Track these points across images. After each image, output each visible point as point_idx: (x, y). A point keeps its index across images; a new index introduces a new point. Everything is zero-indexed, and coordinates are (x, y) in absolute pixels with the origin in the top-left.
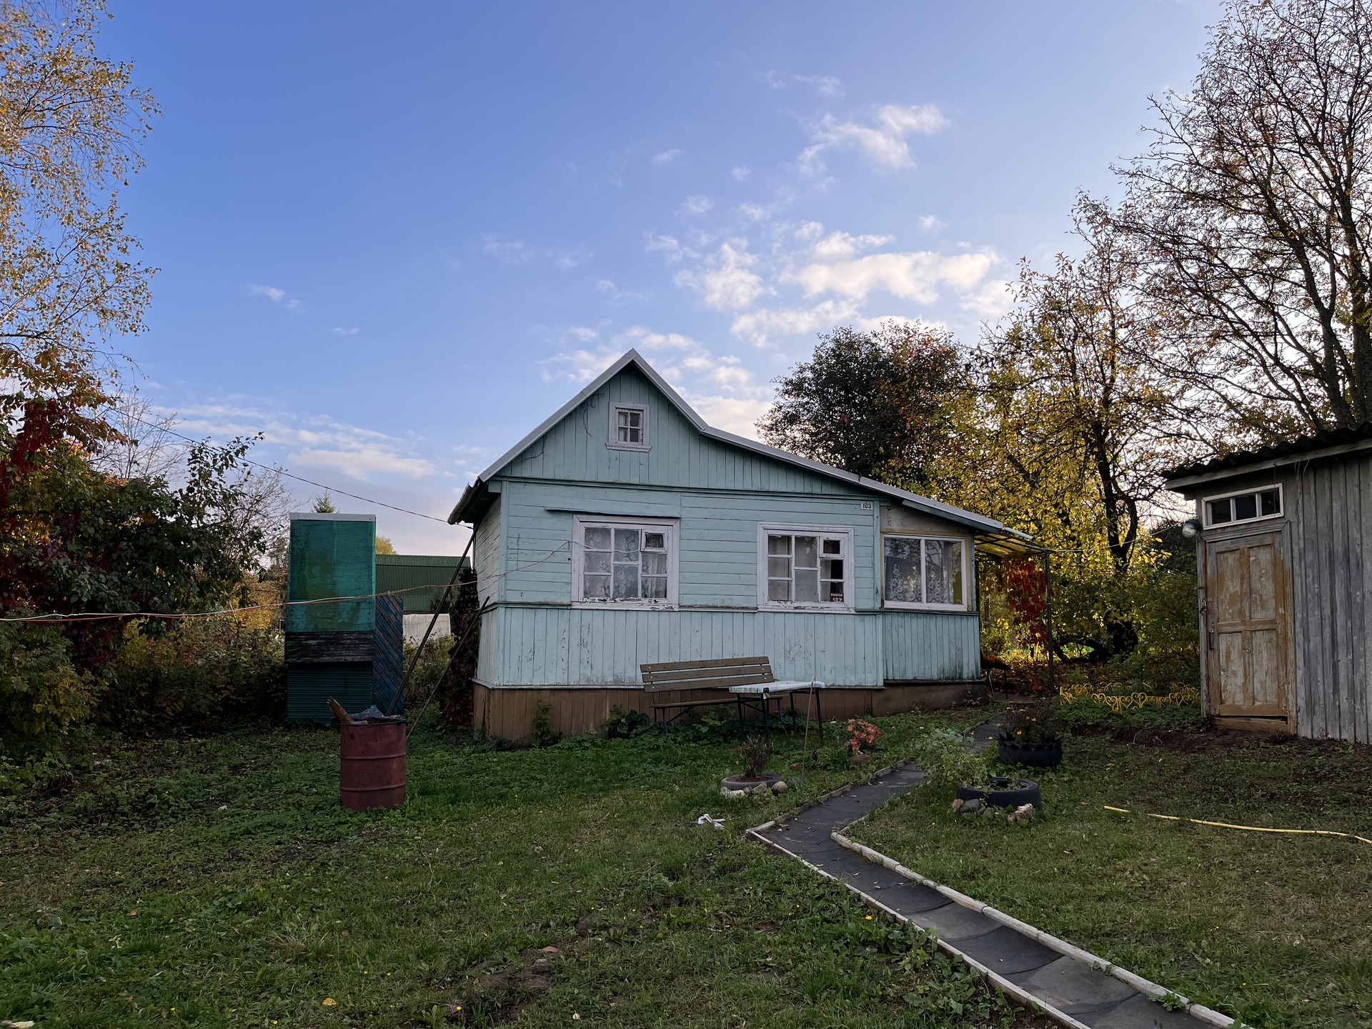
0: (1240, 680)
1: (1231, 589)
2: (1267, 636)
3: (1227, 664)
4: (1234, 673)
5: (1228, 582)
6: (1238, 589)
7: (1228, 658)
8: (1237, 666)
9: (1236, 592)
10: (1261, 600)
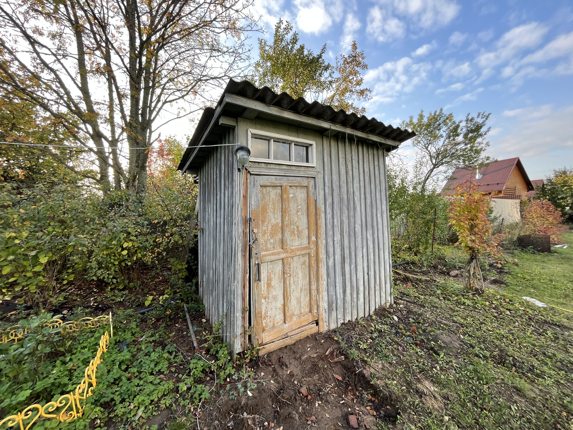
0: (280, 303)
1: (273, 221)
2: (302, 259)
3: (268, 291)
4: (275, 298)
5: (270, 214)
6: (279, 220)
7: (269, 285)
8: (278, 291)
9: (277, 224)
10: (298, 231)
